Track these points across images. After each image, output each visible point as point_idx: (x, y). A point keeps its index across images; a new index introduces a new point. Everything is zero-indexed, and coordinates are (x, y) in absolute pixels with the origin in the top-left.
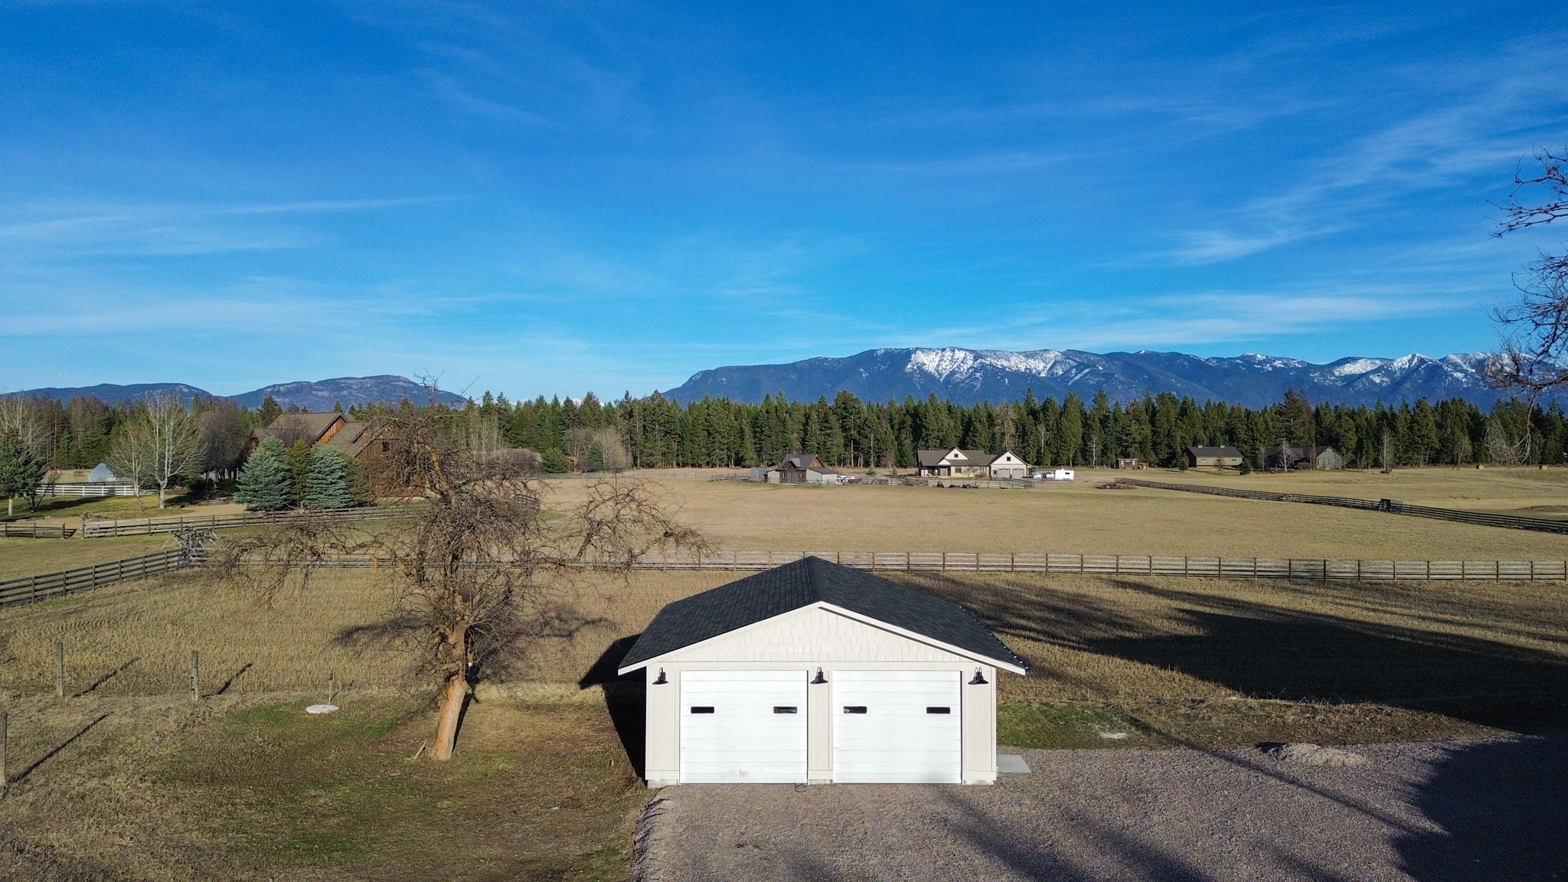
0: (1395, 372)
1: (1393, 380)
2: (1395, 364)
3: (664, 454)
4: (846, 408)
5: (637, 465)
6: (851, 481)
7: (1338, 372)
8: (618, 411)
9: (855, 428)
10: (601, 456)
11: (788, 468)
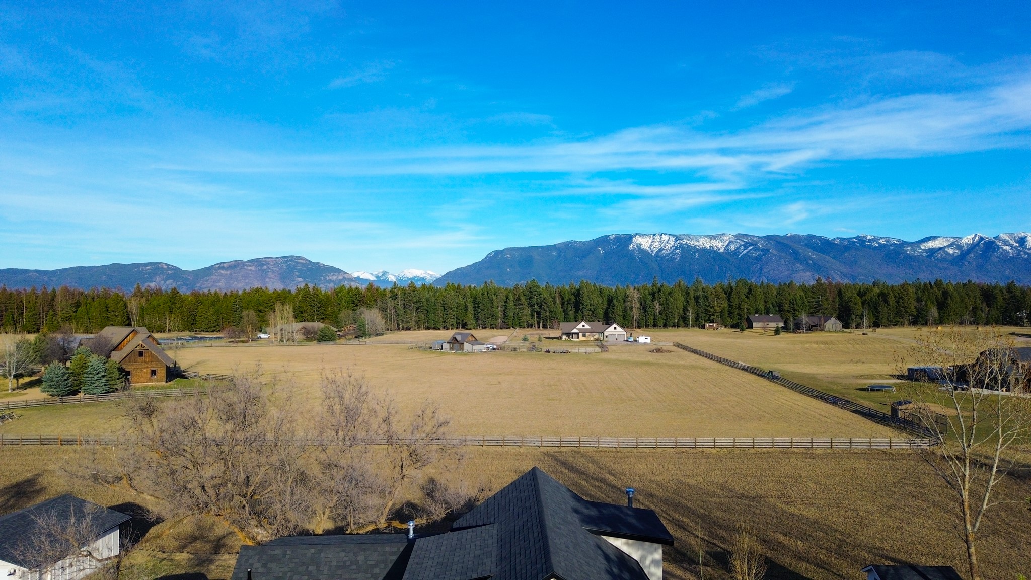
0: (963, 246)
1: (962, 251)
2: (963, 240)
3: (417, 322)
4: (531, 292)
5: (399, 329)
6: (494, 349)
7: (924, 246)
8: (389, 295)
9: (537, 304)
10: (365, 327)
11: (454, 342)
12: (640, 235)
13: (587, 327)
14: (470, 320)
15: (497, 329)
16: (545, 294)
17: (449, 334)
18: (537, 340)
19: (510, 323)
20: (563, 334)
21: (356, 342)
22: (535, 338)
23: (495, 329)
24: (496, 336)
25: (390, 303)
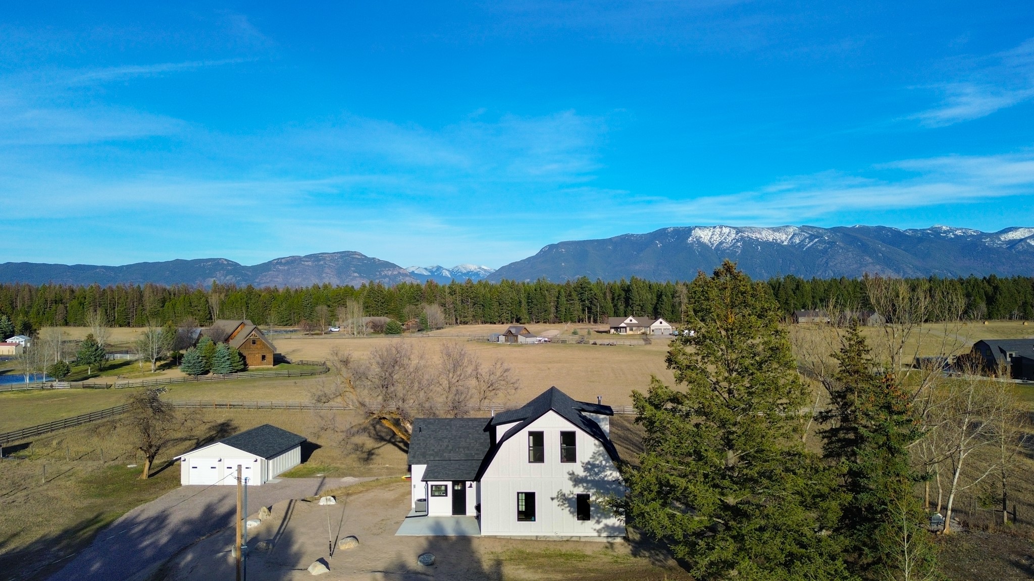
3: (474, 316)
4: (582, 288)
5: (457, 323)
6: (545, 341)
7: (1003, 238)
8: (447, 291)
9: (588, 300)
10: (426, 321)
11: (509, 334)
12: (700, 228)
13: (634, 321)
14: (524, 314)
15: (550, 323)
16: (596, 291)
17: (505, 327)
18: (586, 333)
19: (562, 318)
20: (611, 328)
21: (420, 334)
22: (585, 332)
23: (548, 324)
24: (548, 330)
25: (449, 299)
